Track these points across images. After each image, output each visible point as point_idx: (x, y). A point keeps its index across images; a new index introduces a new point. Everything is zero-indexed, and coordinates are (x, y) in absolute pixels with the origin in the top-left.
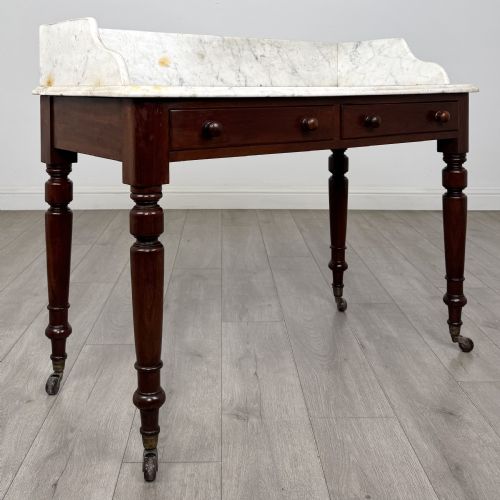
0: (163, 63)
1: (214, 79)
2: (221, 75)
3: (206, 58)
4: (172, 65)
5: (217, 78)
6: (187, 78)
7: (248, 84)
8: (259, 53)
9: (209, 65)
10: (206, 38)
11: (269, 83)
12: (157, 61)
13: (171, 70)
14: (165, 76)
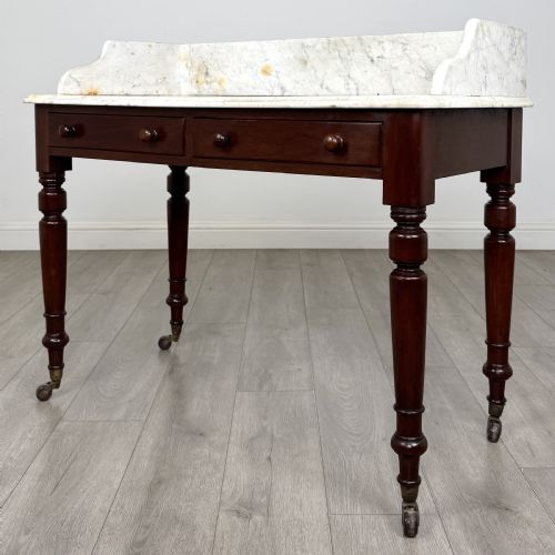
0: (266, 71)
1: (317, 87)
2: (327, 83)
3: (309, 64)
4: (274, 73)
5: (322, 86)
6: (289, 86)
7: (361, 92)
8: (375, 53)
9: (312, 71)
10: (308, 41)
11: (390, 91)
12: (260, 69)
13: (273, 78)
14: (267, 85)
